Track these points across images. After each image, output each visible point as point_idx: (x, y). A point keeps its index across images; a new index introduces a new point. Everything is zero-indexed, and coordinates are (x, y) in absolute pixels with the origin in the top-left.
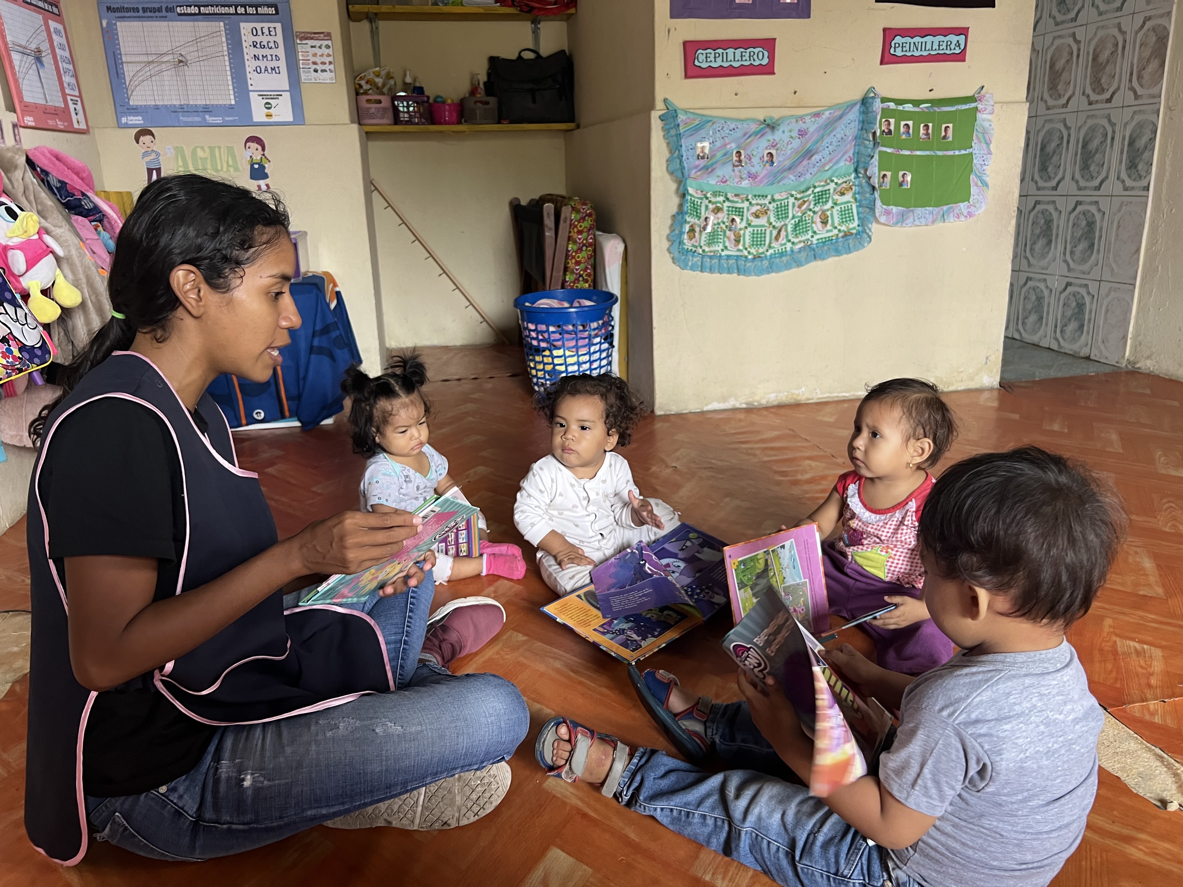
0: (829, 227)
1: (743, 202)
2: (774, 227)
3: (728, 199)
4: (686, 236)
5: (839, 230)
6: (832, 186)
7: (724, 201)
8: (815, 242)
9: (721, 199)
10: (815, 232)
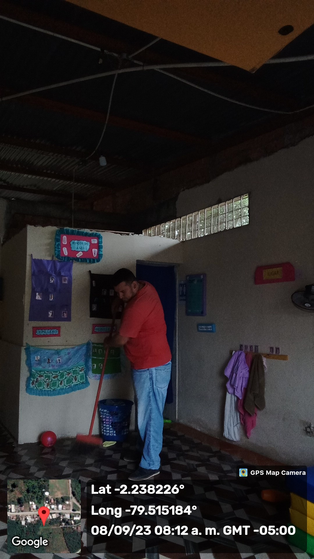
0: (77, 381)
1: (50, 374)
2: (59, 381)
3: (45, 373)
4: (31, 384)
5: (80, 382)
6: (78, 369)
7: (44, 374)
8: (73, 385)
9: (43, 373)
10: (73, 383)
